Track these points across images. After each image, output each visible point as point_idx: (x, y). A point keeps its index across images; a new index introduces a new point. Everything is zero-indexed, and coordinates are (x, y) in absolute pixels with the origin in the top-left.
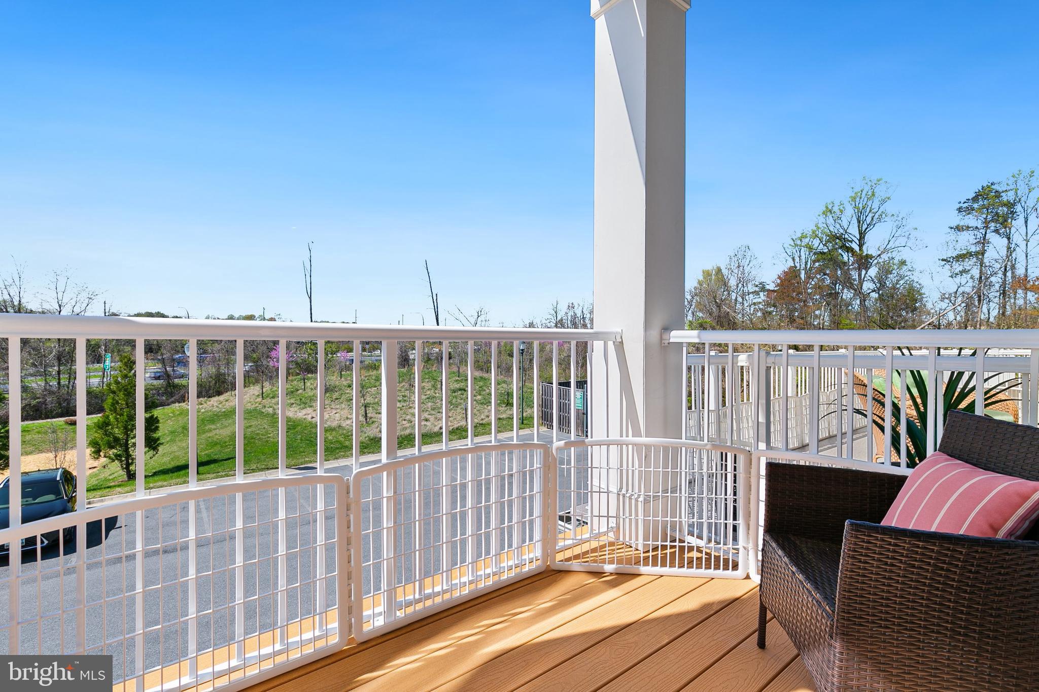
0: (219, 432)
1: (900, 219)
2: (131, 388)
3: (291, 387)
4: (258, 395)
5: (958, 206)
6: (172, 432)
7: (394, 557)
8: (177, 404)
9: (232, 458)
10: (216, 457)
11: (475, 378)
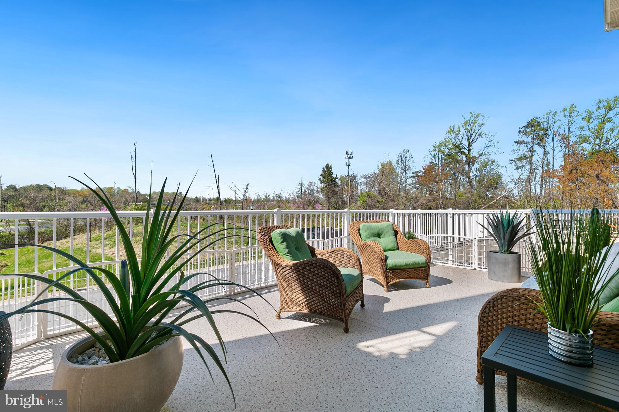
1: (490, 136)
5: (519, 130)
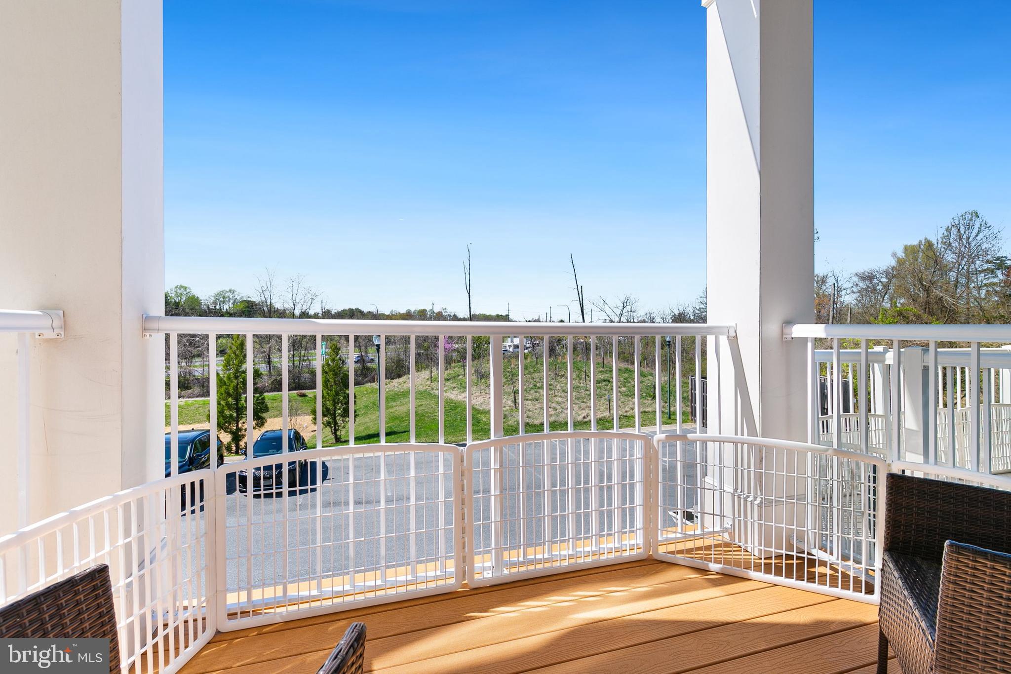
0: (399, 409)
2: (337, 370)
3: (453, 372)
4: (428, 379)
6: (366, 407)
7: (500, 521)
8: (369, 384)
9: (408, 431)
10: (395, 430)
11: (619, 370)
